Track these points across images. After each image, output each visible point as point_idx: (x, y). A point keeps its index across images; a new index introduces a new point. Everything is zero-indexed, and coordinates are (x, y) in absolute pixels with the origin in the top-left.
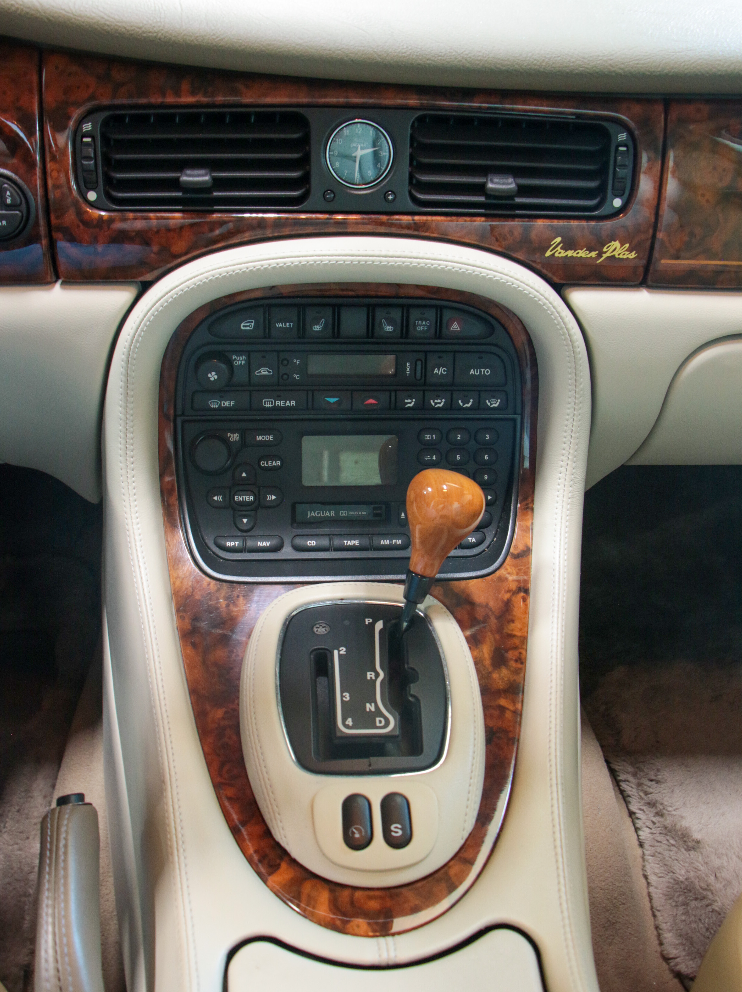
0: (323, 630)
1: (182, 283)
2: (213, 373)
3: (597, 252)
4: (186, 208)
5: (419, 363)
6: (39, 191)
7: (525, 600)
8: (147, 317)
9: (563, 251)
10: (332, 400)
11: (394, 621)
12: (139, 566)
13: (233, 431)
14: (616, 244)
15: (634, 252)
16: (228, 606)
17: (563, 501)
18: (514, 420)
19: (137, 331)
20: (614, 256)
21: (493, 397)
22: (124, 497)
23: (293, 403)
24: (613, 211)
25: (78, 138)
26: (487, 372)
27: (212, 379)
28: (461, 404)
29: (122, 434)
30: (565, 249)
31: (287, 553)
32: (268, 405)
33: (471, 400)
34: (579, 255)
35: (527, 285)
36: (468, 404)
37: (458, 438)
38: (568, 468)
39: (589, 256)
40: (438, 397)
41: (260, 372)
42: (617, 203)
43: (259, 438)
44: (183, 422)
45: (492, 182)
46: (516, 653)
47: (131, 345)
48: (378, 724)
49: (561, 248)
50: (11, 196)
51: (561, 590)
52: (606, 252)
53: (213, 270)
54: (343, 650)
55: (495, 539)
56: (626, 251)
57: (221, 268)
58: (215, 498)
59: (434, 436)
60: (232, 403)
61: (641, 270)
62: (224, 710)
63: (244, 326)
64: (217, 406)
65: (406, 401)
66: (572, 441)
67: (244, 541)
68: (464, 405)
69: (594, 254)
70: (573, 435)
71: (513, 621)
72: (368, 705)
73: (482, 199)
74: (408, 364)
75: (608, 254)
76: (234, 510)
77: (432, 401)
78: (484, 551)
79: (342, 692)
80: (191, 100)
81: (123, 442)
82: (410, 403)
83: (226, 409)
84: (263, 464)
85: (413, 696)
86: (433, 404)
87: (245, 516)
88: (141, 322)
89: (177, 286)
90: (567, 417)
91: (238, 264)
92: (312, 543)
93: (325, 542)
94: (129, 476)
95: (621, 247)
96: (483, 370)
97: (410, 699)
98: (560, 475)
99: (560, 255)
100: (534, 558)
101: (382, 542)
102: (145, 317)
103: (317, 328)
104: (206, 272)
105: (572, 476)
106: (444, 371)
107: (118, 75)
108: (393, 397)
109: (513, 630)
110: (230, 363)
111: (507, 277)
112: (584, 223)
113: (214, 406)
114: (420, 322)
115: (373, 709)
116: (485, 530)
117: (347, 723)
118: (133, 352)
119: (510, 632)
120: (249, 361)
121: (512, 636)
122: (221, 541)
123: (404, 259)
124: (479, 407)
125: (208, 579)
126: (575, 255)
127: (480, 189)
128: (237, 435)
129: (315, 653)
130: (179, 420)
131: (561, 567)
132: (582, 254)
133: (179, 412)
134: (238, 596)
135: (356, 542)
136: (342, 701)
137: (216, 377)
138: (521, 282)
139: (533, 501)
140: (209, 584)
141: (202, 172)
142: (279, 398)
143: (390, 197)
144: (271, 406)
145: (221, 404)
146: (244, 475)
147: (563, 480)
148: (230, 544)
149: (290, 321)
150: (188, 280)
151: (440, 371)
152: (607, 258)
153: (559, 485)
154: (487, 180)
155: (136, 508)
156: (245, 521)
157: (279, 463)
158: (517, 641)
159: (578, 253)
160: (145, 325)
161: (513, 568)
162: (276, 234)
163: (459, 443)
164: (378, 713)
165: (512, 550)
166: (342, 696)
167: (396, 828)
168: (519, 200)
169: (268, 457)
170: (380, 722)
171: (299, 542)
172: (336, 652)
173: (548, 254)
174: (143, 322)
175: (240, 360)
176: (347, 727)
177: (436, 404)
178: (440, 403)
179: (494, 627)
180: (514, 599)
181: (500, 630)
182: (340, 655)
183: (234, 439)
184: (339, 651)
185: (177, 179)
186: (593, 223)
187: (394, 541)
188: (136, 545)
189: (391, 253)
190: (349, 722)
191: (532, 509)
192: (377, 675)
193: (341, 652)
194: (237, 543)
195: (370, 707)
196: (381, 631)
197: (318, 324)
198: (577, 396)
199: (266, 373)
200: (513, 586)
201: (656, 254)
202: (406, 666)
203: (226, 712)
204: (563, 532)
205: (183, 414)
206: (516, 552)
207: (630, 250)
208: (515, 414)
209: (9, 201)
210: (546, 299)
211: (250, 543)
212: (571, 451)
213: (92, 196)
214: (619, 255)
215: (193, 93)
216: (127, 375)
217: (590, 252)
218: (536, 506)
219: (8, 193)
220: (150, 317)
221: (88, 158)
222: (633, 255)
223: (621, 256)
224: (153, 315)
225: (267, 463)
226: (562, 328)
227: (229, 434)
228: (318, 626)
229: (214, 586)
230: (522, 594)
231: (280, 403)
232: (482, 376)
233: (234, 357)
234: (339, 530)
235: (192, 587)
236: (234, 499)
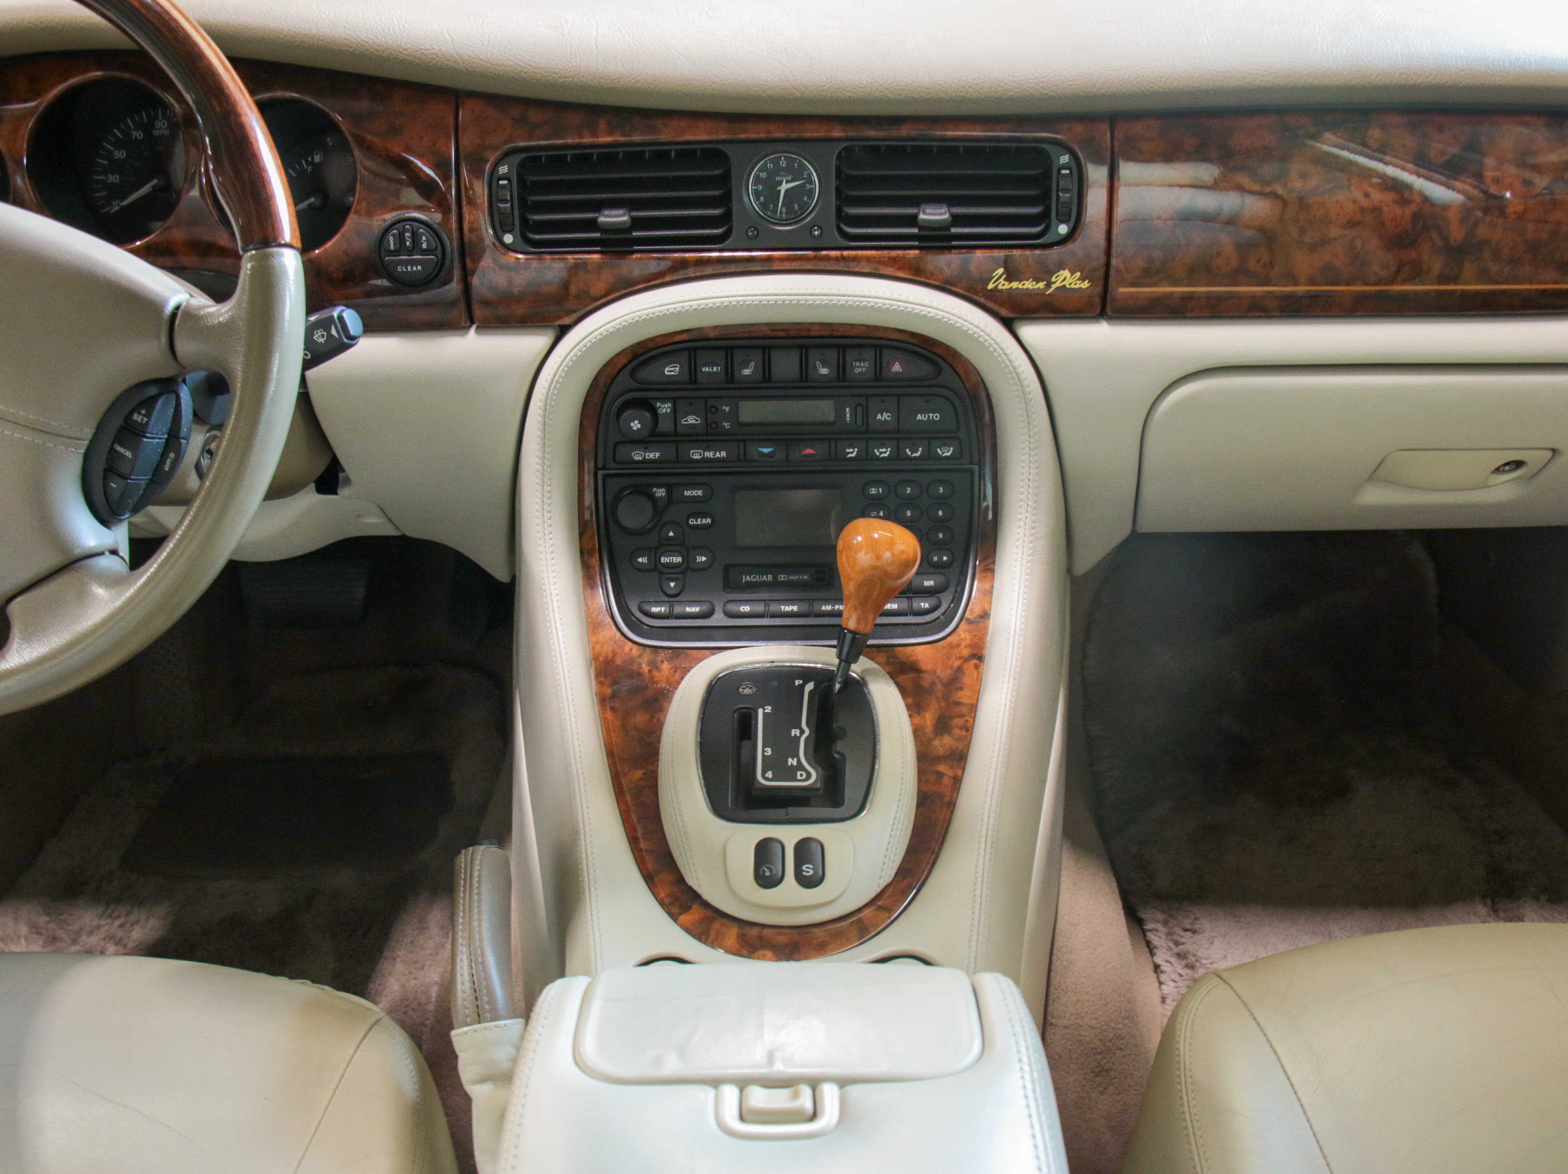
0: (750, 691)
1: (601, 327)
2: (636, 422)
3: (1045, 283)
4: (604, 249)
5: (859, 409)
6: (455, 235)
7: (977, 667)
8: (565, 362)
9: (1007, 283)
10: (766, 450)
11: (826, 684)
12: (556, 628)
13: (659, 486)
14: (1066, 273)
15: (1087, 281)
16: (650, 671)
17: (1022, 559)
18: (971, 471)
19: (554, 377)
20: (1064, 286)
21: (945, 445)
22: (540, 556)
23: (723, 454)
24: (1059, 238)
25: (495, 180)
26: (936, 417)
27: (635, 428)
28: (909, 453)
29: (539, 488)
30: (1009, 279)
31: (719, 619)
32: (697, 457)
33: (920, 449)
34: (1025, 287)
35: (965, 321)
36: (917, 452)
37: (908, 492)
38: (1028, 522)
39: (1036, 287)
40: (883, 446)
41: (687, 421)
42: (1063, 229)
43: (687, 493)
44: (605, 477)
45: (924, 213)
46: (963, 721)
47: (548, 392)
48: (799, 777)
49: (1005, 280)
50: (427, 241)
51: (1015, 654)
52: (1055, 282)
53: (632, 313)
54: (768, 709)
55: (952, 605)
56: (1078, 279)
57: (641, 310)
58: (640, 560)
59: (880, 489)
60: (657, 455)
61: (1097, 300)
62: (642, 771)
63: (668, 371)
64: (641, 459)
65: (848, 450)
66: (1030, 491)
67: (671, 607)
68: (912, 454)
69: (1041, 285)
70: (1031, 484)
71: (961, 689)
72: (790, 760)
73: (915, 231)
74: (847, 410)
75: (1058, 285)
76: (661, 573)
77: (876, 451)
78: (939, 618)
79: (764, 747)
80: (609, 139)
81: (540, 495)
82: (852, 453)
83: (651, 461)
84: (692, 522)
85: (839, 753)
86: (878, 454)
87: (673, 580)
88: (559, 368)
89: (596, 330)
90: (1022, 464)
91: (658, 307)
92: (746, 609)
93: (760, 608)
94: (546, 532)
95: (1072, 275)
96: (931, 415)
97: (836, 755)
98: (1019, 530)
99: (1004, 288)
100: (992, 623)
101: (823, 608)
102: (563, 362)
103: (747, 372)
104: (626, 315)
105: (1033, 531)
106: (888, 416)
107: (534, 115)
108: (833, 448)
109: (960, 698)
110: (654, 412)
111: (943, 313)
112: (1028, 252)
113: (638, 458)
114: (858, 364)
115: (795, 763)
116: (941, 595)
117: (767, 775)
118: (551, 399)
119: (959, 700)
120: (674, 409)
121: (959, 704)
122: (646, 607)
123: (831, 298)
124: (929, 456)
125: (630, 644)
126: (1020, 286)
127: (912, 221)
128: (664, 490)
129: (738, 712)
130: (600, 473)
131: (1017, 630)
132: (1029, 285)
133: (600, 465)
134: (662, 661)
135: (795, 608)
136: (763, 755)
137: (639, 426)
138: (959, 317)
139: (994, 562)
140: (631, 650)
141: (621, 212)
142: (708, 449)
143: (816, 233)
144: (699, 457)
145: (645, 455)
146: (671, 534)
147: (1021, 535)
148: (655, 610)
149: (717, 365)
150: (607, 324)
151: (885, 416)
152: (1057, 289)
153: (1018, 541)
154: (919, 210)
155: (554, 567)
156: (672, 584)
157: (709, 521)
158: (964, 709)
159: (1024, 284)
160: (563, 371)
161: (967, 634)
162: (698, 274)
163: (910, 497)
164: (800, 767)
165: (967, 615)
166: (763, 751)
167: (807, 868)
168: (954, 230)
169: (696, 515)
170: (801, 775)
171: (731, 607)
172: (760, 711)
173: (991, 286)
174: (561, 368)
176: (767, 779)
177: (881, 453)
178: (885, 452)
179: (940, 695)
180: (965, 666)
181: (946, 697)
182: (765, 714)
183: (660, 494)
184: (764, 710)
185: (595, 220)
186: (1037, 252)
187: (837, 607)
188: (553, 606)
189: (817, 292)
190: (769, 774)
191: (993, 571)
192: (802, 732)
193: (766, 711)
194: (663, 609)
195: (791, 762)
196: (811, 692)
197: (747, 368)
198: (1031, 440)
199: (694, 422)
200: (966, 652)
201: (1112, 282)
202: (834, 725)
203: (644, 774)
204: (1021, 593)
205: (604, 468)
206: (971, 617)
207: (1082, 279)
208: (972, 463)
209: (424, 246)
210: (988, 335)
211: (678, 609)
212: (1029, 503)
213: (508, 239)
214: (1070, 284)
215: (610, 133)
216: (544, 424)
217: (1037, 284)
218: (997, 568)
219: (424, 238)
220: (568, 363)
221: (505, 201)
222: (1086, 285)
223: (1073, 286)
224: (572, 360)
225: (696, 521)
226: (1007, 366)
227: (654, 489)
228: (744, 687)
229: (636, 650)
230: (975, 661)
231: (709, 454)
232: (930, 422)
233: (658, 405)
234: (776, 595)
235: (613, 652)
236: (660, 560)
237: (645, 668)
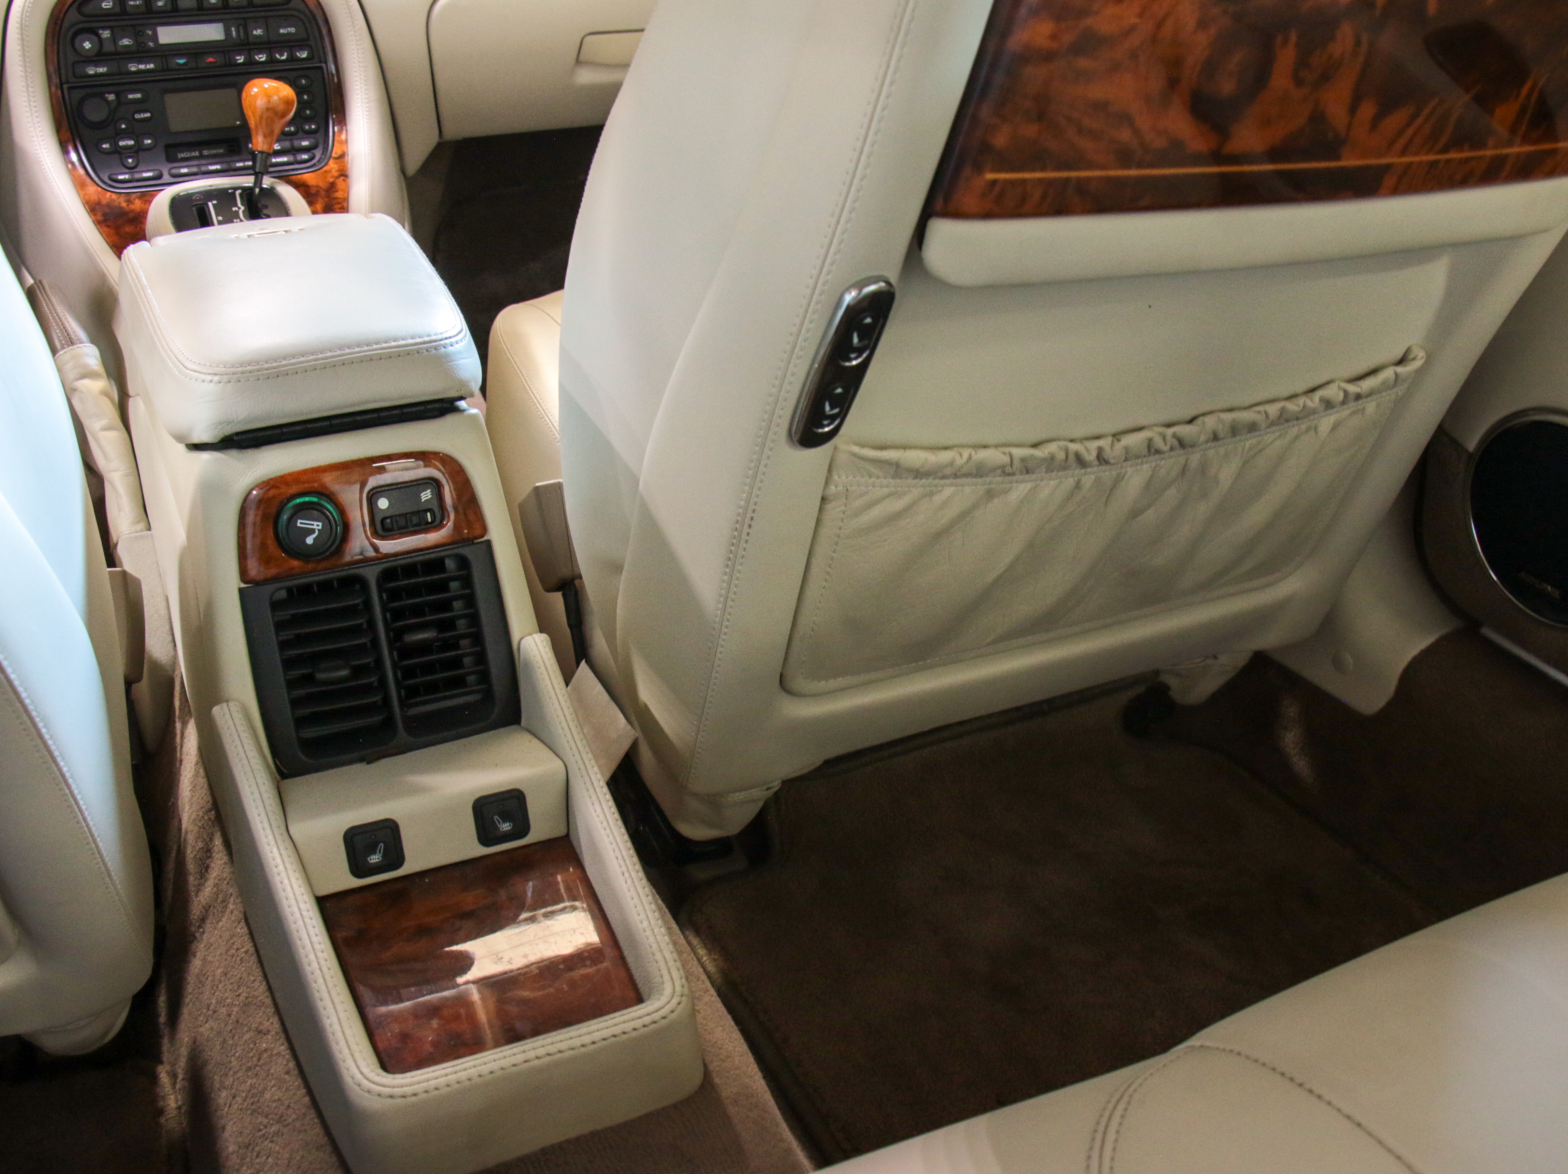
2: (87, 48)
5: (241, 27)
10: (182, 61)
11: (249, 191)
13: (109, 93)
16: (128, 205)
18: (321, 68)
21: (301, 49)
22: (34, 139)
23: (152, 66)
26: (292, 30)
31: (167, 179)
32: (133, 69)
33: (285, 53)
36: (283, 56)
38: (363, 90)
40: (260, 53)
41: (123, 42)
43: (130, 96)
44: (69, 88)
46: (340, 206)
54: (214, 203)
55: (323, 151)
58: (104, 146)
60: (105, 69)
63: (105, 6)
64: (94, 74)
65: (236, 57)
67: (133, 174)
68: (280, 57)
71: (337, 191)
74: (233, 29)
76: (120, 153)
77: (256, 56)
78: (315, 163)
82: (240, 59)
83: (101, 75)
84: (137, 116)
86: (257, 59)
87: (130, 157)
92: (185, 171)
93: (194, 169)
96: (289, 29)
101: (238, 165)
103: (160, 4)
106: (261, 32)
108: (227, 58)
110: (98, 36)
113: (91, 72)
116: (314, 151)
120: (113, 34)
121: (336, 198)
122: (114, 177)
124: (292, 58)
125: (109, 193)
128: (113, 95)
129: (195, 207)
130: (65, 86)
133: (64, 79)
134: (133, 199)
135: (218, 167)
137: (90, 47)
140: (111, 195)
142: (140, 63)
144: (135, 69)
145: (96, 70)
146: (123, 126)
148: (121, 177)
151: (258, 32)
156: (130, 160)
157: (148, 115)
161: (335, 165)
165: (334, 154)
166: (217, 218)
169: (139, 112)
171: (174, 171)
172: (210, 204)
175: (106, 34)
177: (260, 59)
178: (262, 57)
179: (323, 195)
180: (336, 181)
181: (328, 196)
182: (214, 205)
183: (111, 99)
184: (212, 203)
187: (246, 163)
192: (239, 208)
194: (126, 176)
196: (240, 195)
197: (160, 1)
199: (127, 43)
200: (336, 174)
202: (259, 205)
205: (68, 82)
206: (336, 156)
208: (321, 62)
211: (137, 176)
225: (140, 116)
227: (107, 95)
228: (195, 197)
229: (114, 196)
230: (342, 178)
231: (142, 67)
232: (289, 34)
233: (101, 32)
234: (204, 162)
235: (99, 198)
236: (118, 145)
237: (124, 205)
